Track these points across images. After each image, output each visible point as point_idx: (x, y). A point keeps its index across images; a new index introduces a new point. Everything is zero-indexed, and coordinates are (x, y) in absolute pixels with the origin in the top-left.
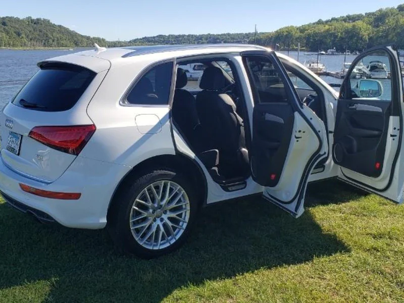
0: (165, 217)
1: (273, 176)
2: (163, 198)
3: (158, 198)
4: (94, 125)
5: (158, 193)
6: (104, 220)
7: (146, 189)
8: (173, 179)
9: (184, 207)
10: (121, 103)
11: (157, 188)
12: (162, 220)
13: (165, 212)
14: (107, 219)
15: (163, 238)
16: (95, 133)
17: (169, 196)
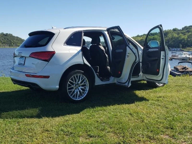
0: (80, 88)
1: (119, 72)
2: (79, 81)
3: (77, 80)
4: (55, 52)
5: (77, 79)
6: (58, 87)
7: (73, 76)
8: (83, 74)
9: (86, 85)
10: (64, 44)
11: (77, 77)
12: (79, 89)
13: (80, 86)
14: (59, 86)
15: (79, 96)
16: (55, 54)
17: (81, 80)
